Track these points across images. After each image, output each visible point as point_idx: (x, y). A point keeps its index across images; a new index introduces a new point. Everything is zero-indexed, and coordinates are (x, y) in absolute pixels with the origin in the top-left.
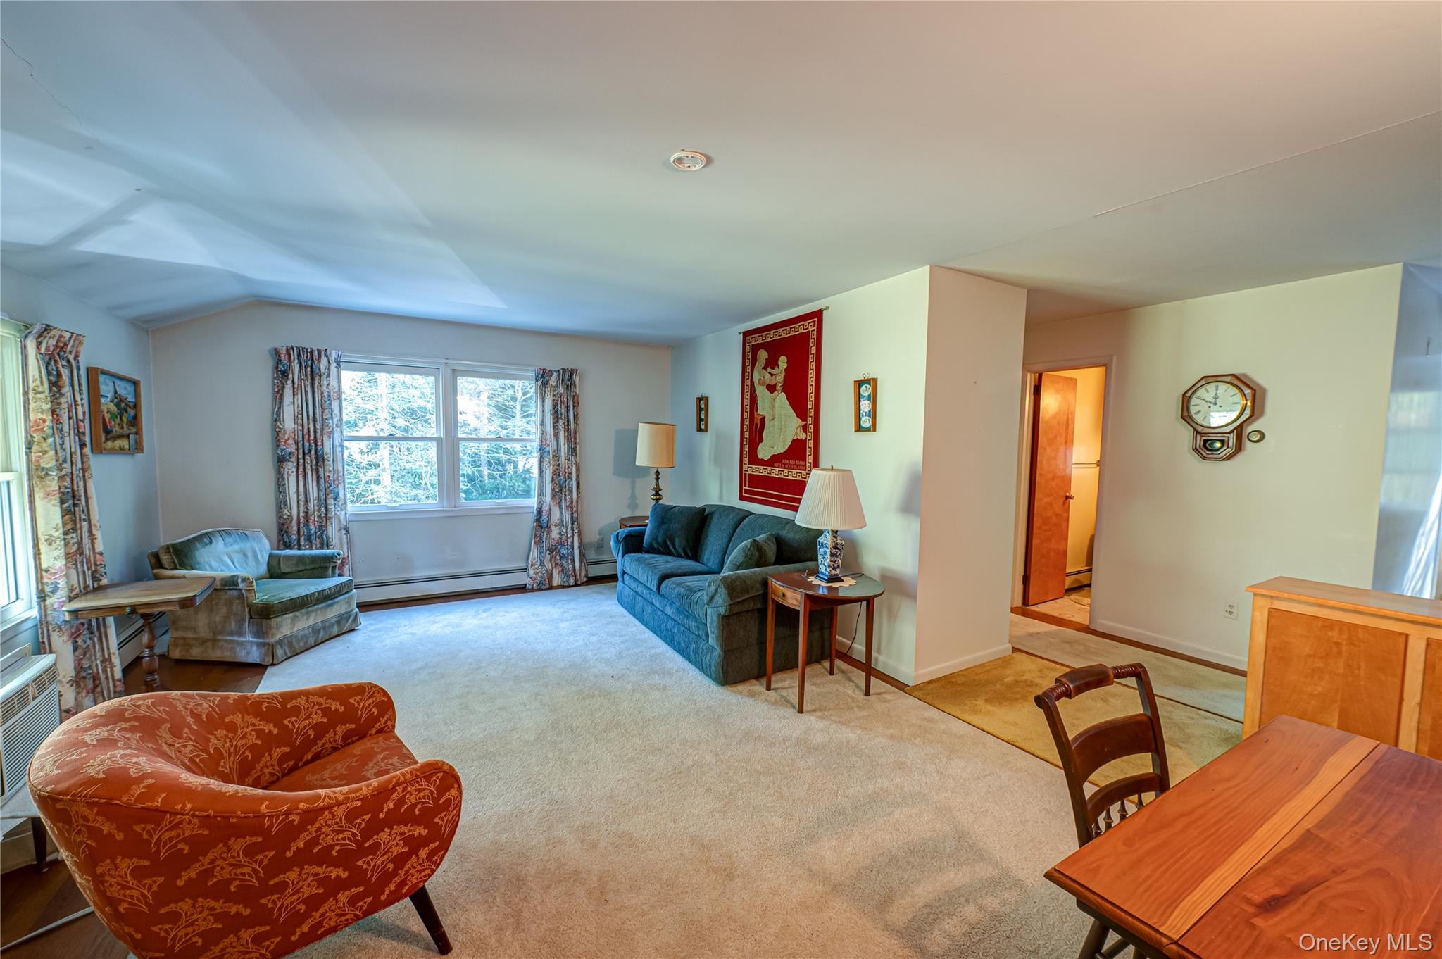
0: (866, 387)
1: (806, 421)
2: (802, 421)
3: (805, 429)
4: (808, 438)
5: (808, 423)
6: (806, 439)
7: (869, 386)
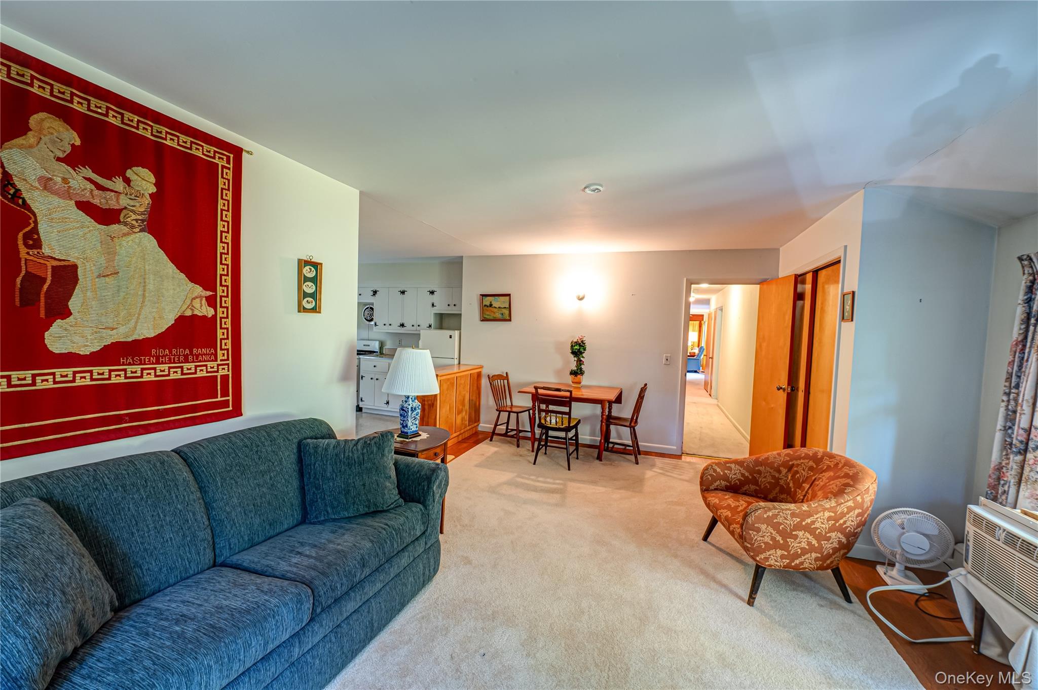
0: (310, 269)
1: (215, 290)
2: (205, 289)
3: (212, 302)
4: (219, 315)
5: (219, 293)
6: (215, 316)
7: (313, 269)
